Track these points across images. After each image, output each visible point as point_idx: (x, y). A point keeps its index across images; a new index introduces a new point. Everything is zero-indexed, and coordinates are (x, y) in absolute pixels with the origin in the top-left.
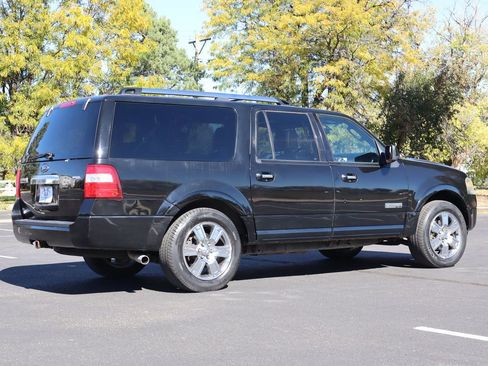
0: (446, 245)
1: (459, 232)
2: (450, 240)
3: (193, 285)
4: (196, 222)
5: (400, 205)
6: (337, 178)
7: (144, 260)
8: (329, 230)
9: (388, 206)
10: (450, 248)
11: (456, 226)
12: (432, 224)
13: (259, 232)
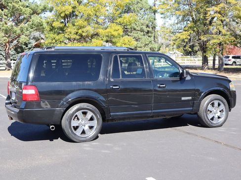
0: (216, 116)
1: (224, 110)
2: (219, 114)
3: (77, 139)
4: (78, 110)
5: (190, 98)
6: (155, 86)
7: (53, 128)
8: (150, 111)
9: (183, 98)
10: (219, 118)
11: (222, 107)
12: (209, 106)
13: (111, 114)
